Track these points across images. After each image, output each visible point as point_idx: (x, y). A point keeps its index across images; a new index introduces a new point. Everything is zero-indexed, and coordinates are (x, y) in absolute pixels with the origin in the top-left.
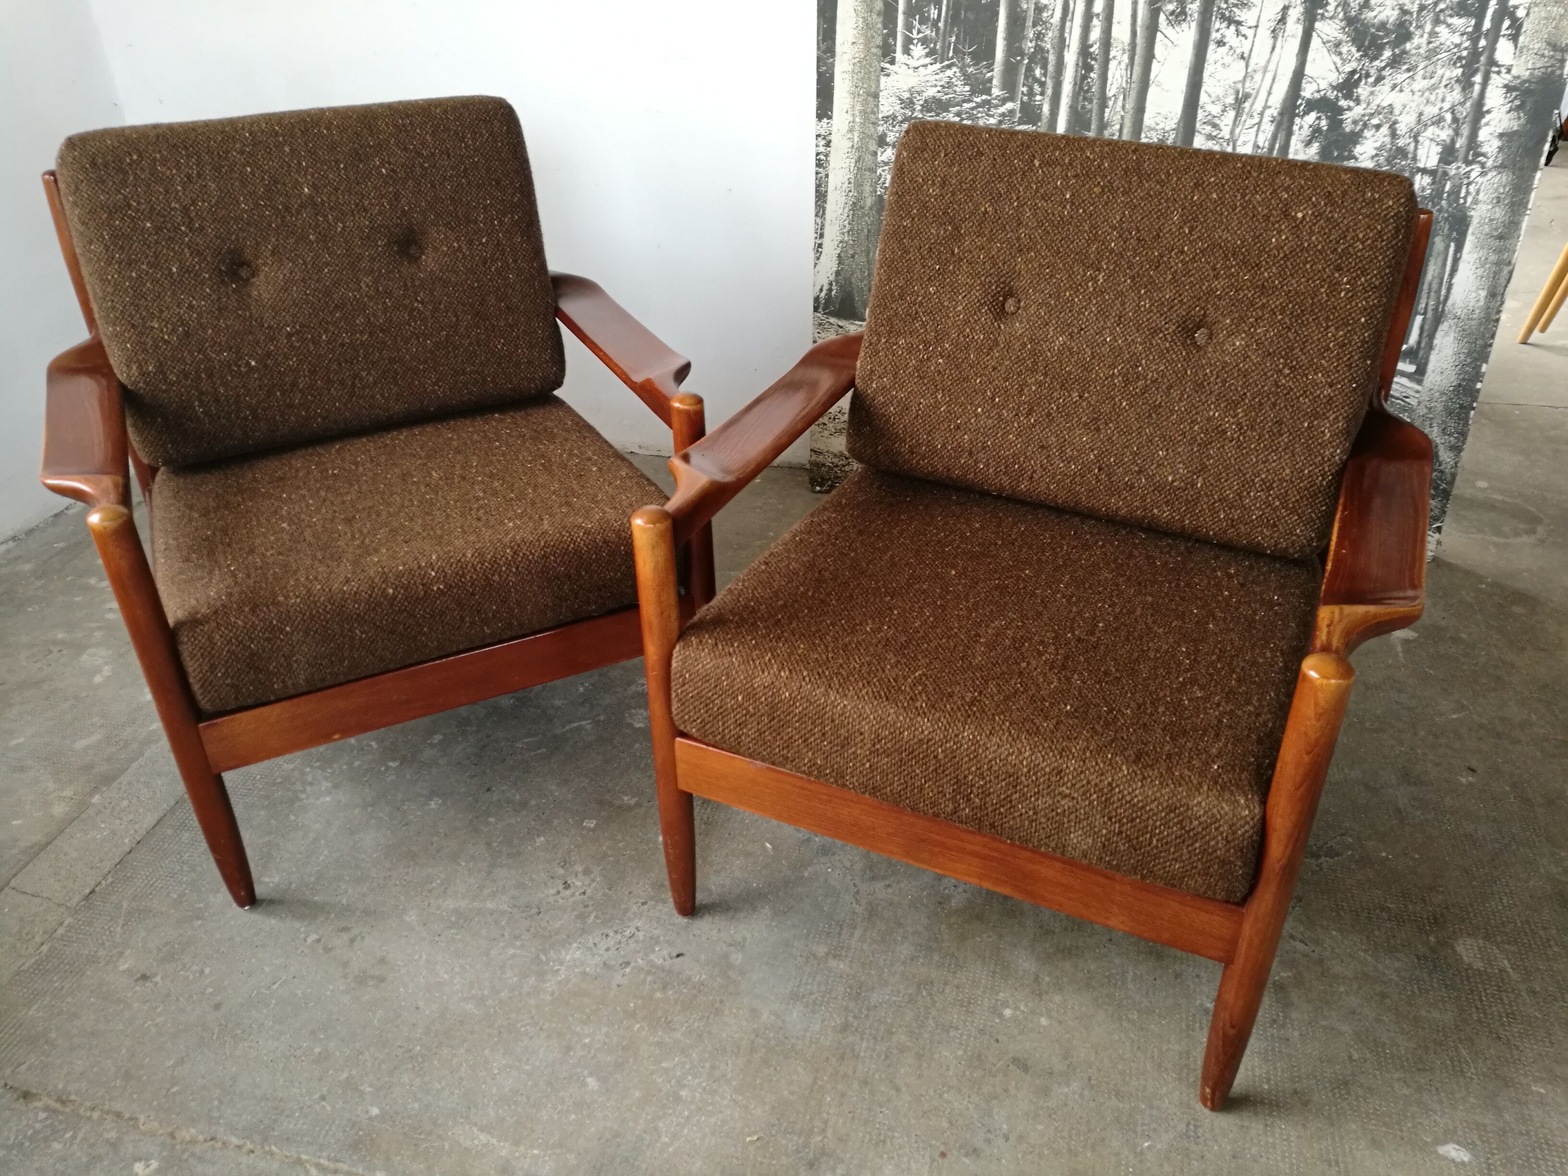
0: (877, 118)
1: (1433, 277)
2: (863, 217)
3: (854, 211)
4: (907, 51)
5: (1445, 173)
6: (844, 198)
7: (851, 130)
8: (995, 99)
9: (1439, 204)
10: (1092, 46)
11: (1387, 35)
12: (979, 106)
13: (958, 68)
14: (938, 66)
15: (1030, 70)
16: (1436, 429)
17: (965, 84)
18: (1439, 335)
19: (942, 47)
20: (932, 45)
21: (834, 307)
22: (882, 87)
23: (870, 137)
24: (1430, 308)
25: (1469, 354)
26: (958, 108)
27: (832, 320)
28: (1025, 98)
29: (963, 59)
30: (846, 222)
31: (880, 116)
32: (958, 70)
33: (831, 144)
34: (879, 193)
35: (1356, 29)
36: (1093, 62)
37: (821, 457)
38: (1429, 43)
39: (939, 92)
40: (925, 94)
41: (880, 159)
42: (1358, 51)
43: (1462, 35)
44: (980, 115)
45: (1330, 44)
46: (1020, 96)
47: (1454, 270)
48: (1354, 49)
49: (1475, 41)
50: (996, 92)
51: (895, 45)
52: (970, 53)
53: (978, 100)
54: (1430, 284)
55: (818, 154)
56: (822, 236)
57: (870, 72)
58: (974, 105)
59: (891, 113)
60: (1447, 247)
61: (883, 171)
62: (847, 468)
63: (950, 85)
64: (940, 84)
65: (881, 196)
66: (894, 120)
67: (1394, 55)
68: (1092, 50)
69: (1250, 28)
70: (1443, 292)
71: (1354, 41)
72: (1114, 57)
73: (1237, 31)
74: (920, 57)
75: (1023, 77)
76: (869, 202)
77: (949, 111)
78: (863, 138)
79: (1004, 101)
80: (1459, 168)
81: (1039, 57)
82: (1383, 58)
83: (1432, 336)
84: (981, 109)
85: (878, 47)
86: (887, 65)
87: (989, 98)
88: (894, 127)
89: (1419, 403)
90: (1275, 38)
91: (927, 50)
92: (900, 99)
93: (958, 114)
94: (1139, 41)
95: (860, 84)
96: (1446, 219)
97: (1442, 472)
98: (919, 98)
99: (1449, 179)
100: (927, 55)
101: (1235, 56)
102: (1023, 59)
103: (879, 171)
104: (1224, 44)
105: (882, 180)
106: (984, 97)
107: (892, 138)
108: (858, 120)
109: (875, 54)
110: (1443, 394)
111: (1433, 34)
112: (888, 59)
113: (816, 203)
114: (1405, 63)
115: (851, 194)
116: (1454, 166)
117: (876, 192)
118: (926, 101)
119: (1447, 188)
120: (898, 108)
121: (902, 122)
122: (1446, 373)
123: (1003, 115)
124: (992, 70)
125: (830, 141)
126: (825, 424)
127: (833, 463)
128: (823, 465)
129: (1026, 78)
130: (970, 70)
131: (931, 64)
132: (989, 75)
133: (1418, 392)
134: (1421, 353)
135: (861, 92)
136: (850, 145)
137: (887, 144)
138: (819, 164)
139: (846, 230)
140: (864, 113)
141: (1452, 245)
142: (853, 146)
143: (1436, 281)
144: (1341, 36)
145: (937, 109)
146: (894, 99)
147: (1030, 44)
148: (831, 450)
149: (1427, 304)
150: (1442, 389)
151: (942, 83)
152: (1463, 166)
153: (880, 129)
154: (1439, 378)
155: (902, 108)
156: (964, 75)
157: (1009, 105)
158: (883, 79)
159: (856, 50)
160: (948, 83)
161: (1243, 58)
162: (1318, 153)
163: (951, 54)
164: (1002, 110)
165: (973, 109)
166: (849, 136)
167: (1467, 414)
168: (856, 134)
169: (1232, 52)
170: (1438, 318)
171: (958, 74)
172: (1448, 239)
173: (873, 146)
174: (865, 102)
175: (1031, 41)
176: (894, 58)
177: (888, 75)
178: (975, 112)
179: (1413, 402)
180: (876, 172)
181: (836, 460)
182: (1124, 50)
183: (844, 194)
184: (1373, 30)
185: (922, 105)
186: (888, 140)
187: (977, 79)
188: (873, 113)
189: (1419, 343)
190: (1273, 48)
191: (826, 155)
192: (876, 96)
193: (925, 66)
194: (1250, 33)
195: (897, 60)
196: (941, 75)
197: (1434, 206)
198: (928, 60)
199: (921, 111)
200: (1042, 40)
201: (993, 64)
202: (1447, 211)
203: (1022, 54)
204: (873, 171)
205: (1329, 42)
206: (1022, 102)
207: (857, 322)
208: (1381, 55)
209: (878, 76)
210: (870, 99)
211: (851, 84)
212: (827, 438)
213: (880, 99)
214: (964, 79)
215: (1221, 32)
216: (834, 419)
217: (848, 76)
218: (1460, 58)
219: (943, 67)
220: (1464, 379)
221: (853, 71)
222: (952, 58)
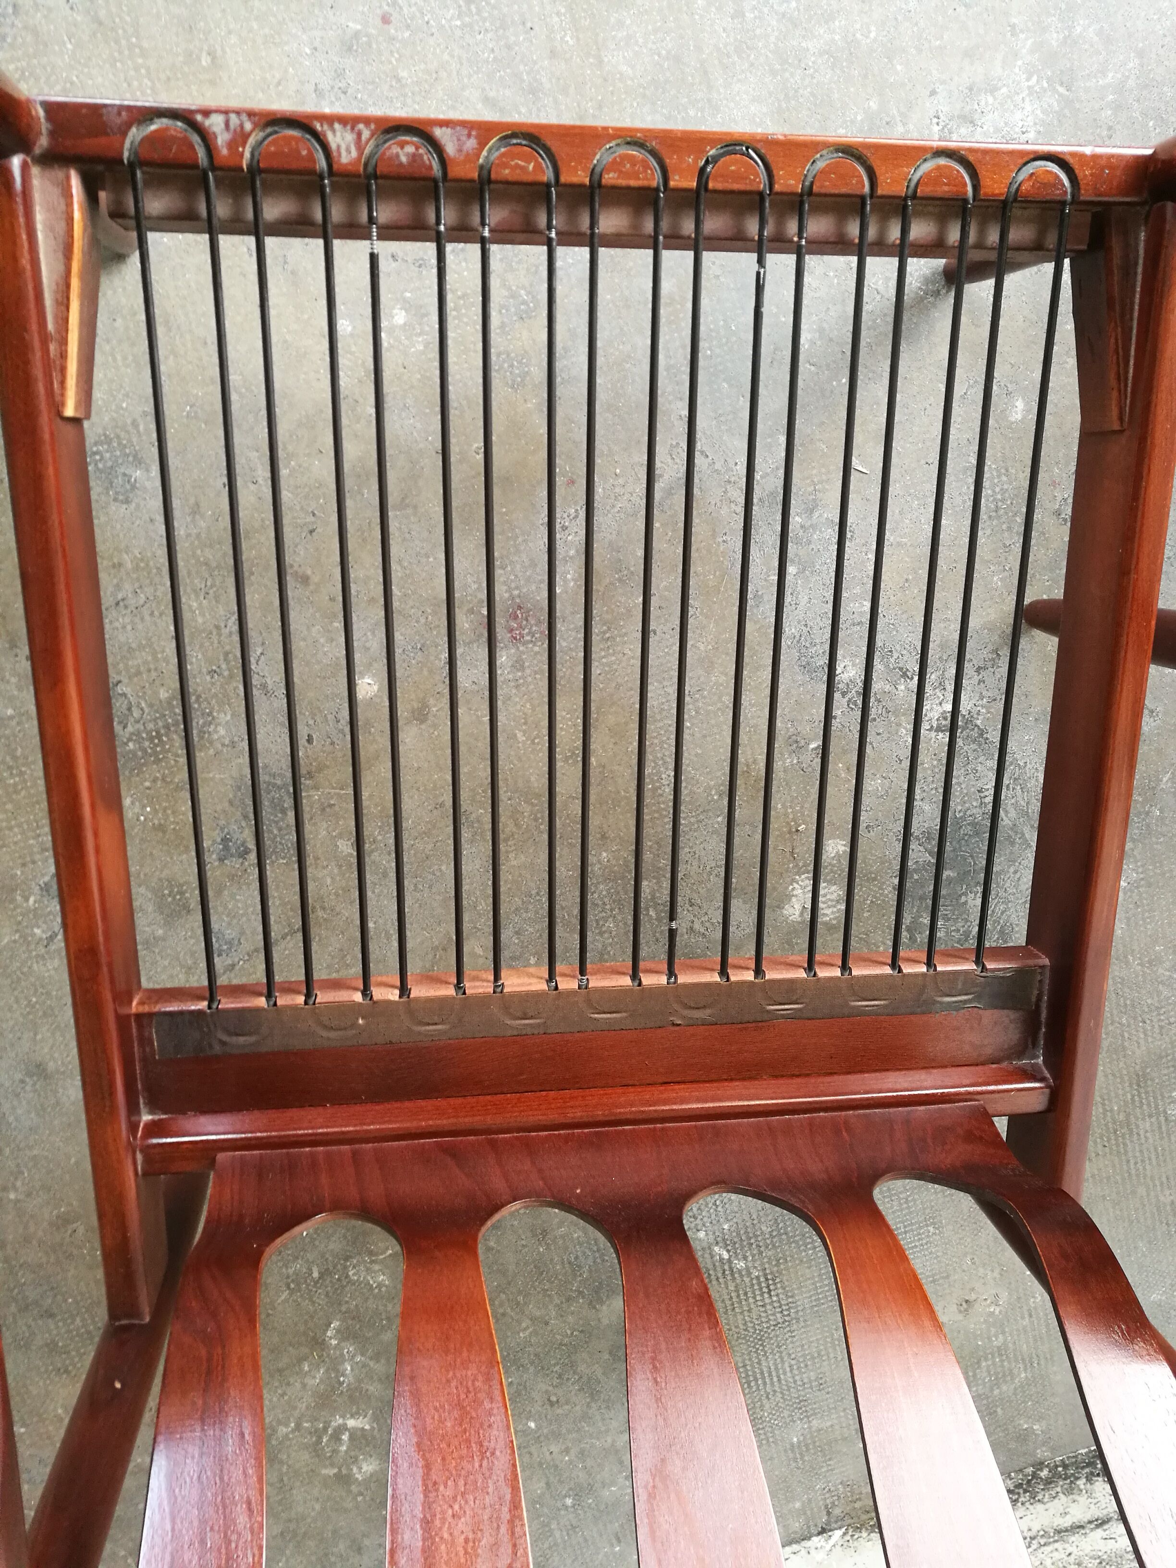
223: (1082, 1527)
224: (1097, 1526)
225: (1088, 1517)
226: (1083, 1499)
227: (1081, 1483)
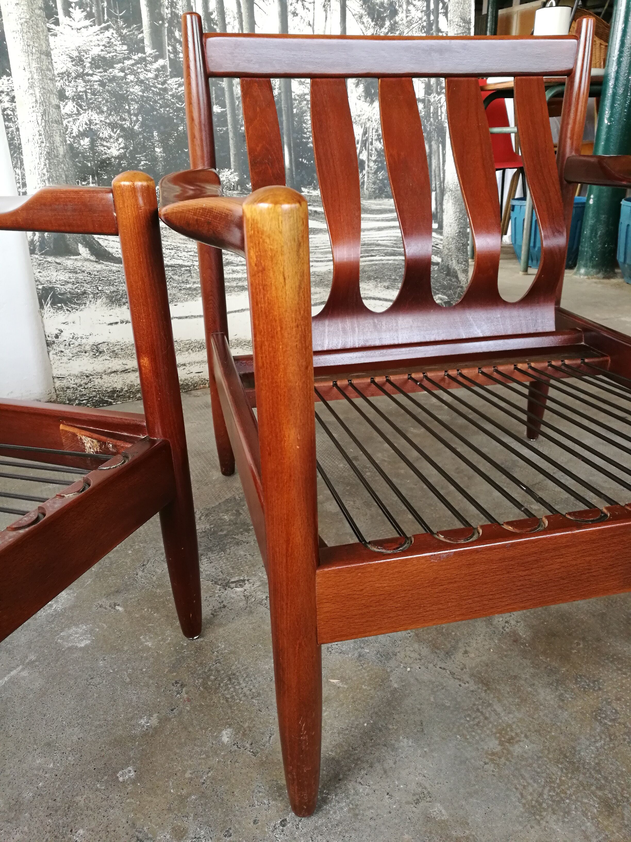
0: (54, 75)
1: (435, 167)
2: (58, 165)
3: (49, 160)
4: (68, 14)
5: (429, 101)
6: (38, 149)
7: (32, 86)
8: (149, 56)
9: (430, 120)
10: (212, 14)
11: (385, 11)
12: (137, 63)
13: (114, 29)
14: (97, 28)
15: (171, 33)
16: (454, 261)
17: (123, 44)
18: (445, 202)
19: (98, 11)
20: (88, 9)
21: (50, 247)
22: (52, 47)
23: (51, 92)
24: (438, 186)
25: (460, 212)
26: (121, 64)
27: (50, 259)
28: (172, 56)
29: (117, 22)
30: (45, 171)
31: (56, 73)
32: (114, 32)
33: (15, 100)
34: (68, 142)
35: (368, 6)
36: (215, 27)
37: (65, 381)
38: (407, 17)
39: (102, 51)
40: (91, 53)
41: (63, 112)
42: (372, 21)
43: (422, 12)
44: (139, 70)
45: (357, 16)
46: (167, 53)
47: (444, 161)
48: (370, 20)
49: (429, 17)
50: (149, 50)
51: (56, 7)
52: (121, 17)
53: (136, 57)
54: (435, 171)
55: (4, 110)
56: (24, 185)
57: (38, 32)
58: (133, 62)
59: (64, 70)
60: (439, 147)
61: (69, 122)
62: (89, 385)
63: (110, 44)
64: (101, 43)
65: (71, 146)
66: (68, 76)
67: (391, 24)
68: (212, 17)
69: (310, 3)
70: (442, 175)
71: (369, 14)
72: (229, 23)
73: (303, 5)
74: (80, 20)
75: (166, 38)
76: (61, 150)
77: (114, 68)
78: (44, 93)
79: (156, 58)
80: (434, 97)
81: (175, 21)
82: (386, 26)
83: (441, 204)
84: (139, 66)
85: (40, 8)
86: (53, 26)
87: (144, 56)
88: (70, 82)
89: (443, 246)
90: (326, 11)
91: (85, 13)
92: (71, 57)
93: (122, 70)
94: (244, 10)
95: (32, 43)
96: (435, 130)
97: (462, 287)
98: (86, 56)
99: (431, 105)
100: (86, 18)
101: (305, 23)
102: (163, 23)
103: (65, 122)
104: (297, 15)
105: (69, 130)
106: (140, 55)
107: (70, 92)
108: (36, 76)
109: (40, 16)
110: (453, 239)
111: (408, 11)
112: (52, 20)
113: (12, 155)
114: (397, 30)
115: (43, 145)
116: (432, 96)
117: (66, 141)
118: (93, 59)
119: (432, 111)
120: (70, 65)
121: (76, 78)
122: (453, 225)
123: (157, 70)
124: (142, 32)
125: (14, 97)
126: (62, 352)
127: (76, 384)
128: (68, 388)
129: (169, 39)
130: (125, 31)
131: (91, 26)
132: (140, 36)
133: (441, 240)
134: (439, 215)
135: (34, 50)
136: (34, 100)
137: (67, 98)
138: (7, 118)
139: (46, 177)
140: (40, 70)
141: (440, 145)
142: (36, 101)
143: (437, 169)
144: (363, 12)
145: (104, 65)
146: (65, 57)
147: (166, 10)
148: (72, 372)
149: (436, 184)
150: (452, 236)
151: (104, 43)
152: (437, 95)
153: (58, 84)
154: (449, 229)
155: (73, 65)
156: (120, 35)
157: (161, 62)
158: (51, 39)
159: (21, 10)
160: (108, 43)
161: (310, 25)
162: (364, 91)
163: (106, 18)
164: (156, 65)
165: (133, 65)
166: (31, 91)
167: (466, 248)
168: (37, 90)
169: (302, 20)
170: (442, 192)
171: (115, 35)
172: (438, 142)
173: (55, 101)
174: (39, 61)
175: (167, 8)
176: (57, 20)
177: (56, 35)
178: (135, 68)
179: (440, 246)
180: (62, 124)
181: (78, 381)
182: (234, 17)
183: (38, 145)
184: (378, 8)
185: (90, 63)
186: (67, 94)
187: (131, 39)
188: (49, 70)
189: (436, 209)
190: (326, 18)
191: (13, 110)
192: (48, 54)
193: (86, 27)
194: (311, 7)
195: (60, 21)
196: (101, 35)
197: (428, 122)
198: (88, 22)
199: (91, 68)
200: (175, 8)
201: (141, 26)
202: (434, 125)
203: (163, 19)
204: (59, 122)
205: (356, 15)
206: (170, 58)
207: (72, 257)
208: (385, 24)
209: (47, 36)
210: (43, 57)
211: (22, 43)
212: (66, 363)
213: (53, 57)
214: (121, 40)
215: (293, 5)
216: (69, 345)
217: (19, 36)
218: (423, 27)
219: (101, 29)
220: (461, 228)
221: (22, 31)
222: (108, 21)
223: (133, 371)
224: (127, 370)
225: (129, 374)
226: (128, 382)
227: (126, 389)
